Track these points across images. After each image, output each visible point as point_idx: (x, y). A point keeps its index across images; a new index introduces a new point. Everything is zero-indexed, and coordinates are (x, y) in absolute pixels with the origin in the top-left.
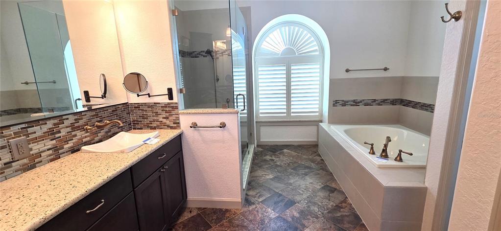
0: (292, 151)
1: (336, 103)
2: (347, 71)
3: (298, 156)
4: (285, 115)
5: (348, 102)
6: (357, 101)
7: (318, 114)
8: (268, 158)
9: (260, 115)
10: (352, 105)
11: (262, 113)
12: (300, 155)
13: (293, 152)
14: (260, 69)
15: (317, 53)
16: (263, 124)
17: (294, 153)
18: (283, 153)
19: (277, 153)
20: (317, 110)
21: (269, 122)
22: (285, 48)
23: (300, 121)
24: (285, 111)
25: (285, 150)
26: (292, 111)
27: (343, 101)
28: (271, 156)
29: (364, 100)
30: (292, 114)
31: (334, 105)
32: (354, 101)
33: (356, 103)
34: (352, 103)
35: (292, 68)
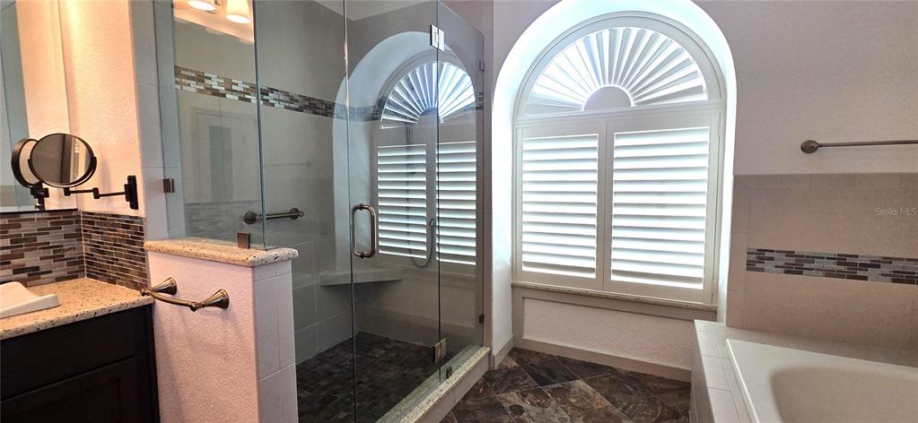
0: (598, 389)
1: (762, 260)
2: (809, 148)
3: (609, 415)
4: (593, 276)
5: (811, 258)
6: (858, 261)
7: (700, 286)
8: (513, 398)
9: (525, 269)
10: (829, 274)
11: (528, 264)
12: (617, 411)
13: (599, 396)
14: (527, 146)
15: (703, 97)
16: (533, 294)
17: (600, 402)
18: (562, 393)
19: (545, 390)
20: (699, 274)
21: (547, 290)
22: (599, 88)
23: (638, 302)
24: (593, 264)
25: (580, 384)
26: (615, 266)
27: (790, 254)
28: (524, 396)
29: (889, 260)
30: (614, 278)
31: (751, 266)
32: (841, 259)
33: (850, 267)
34: (832, 265)
35: (617, 142)
